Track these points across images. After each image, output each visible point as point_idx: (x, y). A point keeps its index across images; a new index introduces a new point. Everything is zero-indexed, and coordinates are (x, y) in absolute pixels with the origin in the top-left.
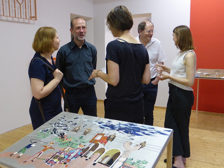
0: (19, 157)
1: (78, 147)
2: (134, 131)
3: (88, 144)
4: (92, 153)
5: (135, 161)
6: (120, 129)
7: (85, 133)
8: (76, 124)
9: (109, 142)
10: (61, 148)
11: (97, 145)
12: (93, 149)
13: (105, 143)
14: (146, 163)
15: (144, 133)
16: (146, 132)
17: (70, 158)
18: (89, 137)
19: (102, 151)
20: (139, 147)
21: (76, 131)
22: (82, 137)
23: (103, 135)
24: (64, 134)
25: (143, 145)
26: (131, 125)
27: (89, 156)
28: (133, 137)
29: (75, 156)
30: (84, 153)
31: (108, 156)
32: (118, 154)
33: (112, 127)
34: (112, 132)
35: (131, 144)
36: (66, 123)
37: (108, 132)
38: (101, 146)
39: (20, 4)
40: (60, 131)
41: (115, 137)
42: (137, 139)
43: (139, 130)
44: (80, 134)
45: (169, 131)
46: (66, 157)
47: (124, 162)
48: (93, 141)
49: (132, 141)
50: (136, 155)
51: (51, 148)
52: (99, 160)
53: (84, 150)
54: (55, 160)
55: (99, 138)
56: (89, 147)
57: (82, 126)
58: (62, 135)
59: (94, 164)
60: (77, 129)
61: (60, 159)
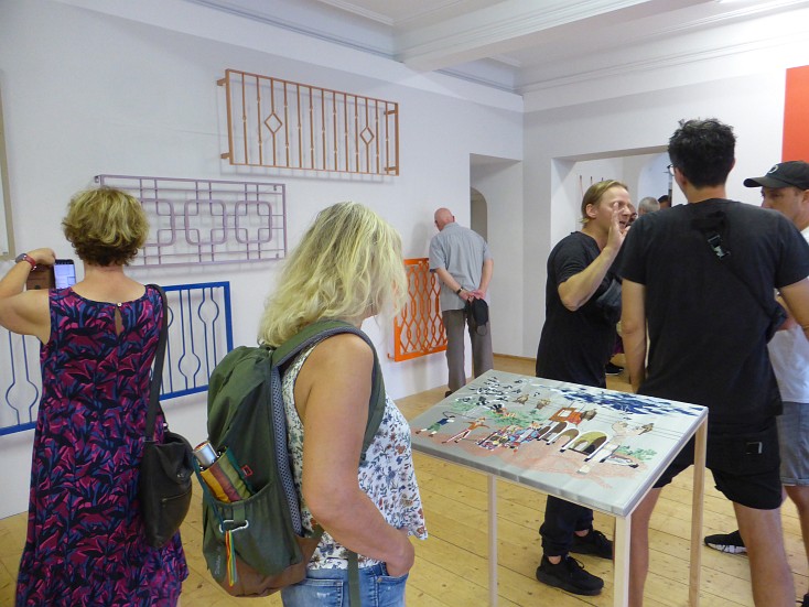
0: (432, 436)
1: (531, 426)
2: (632, 406)
3: (546, 423)
4: (555, 436)
5: (632, 449)
6: (604, 402)
7: (539, 406)
8: (519, 391)
9: (585, 421)
10: (502, 426)
11: (562, 426)
12: (557, 430)
13: (578, 422)
14: (653, 453)
15: (650, 410)
16: (654, 409)
17: (518, 441)
18: (547, 413)
19: (574, 433)
20: (640, 431)
21: (523, 403)
22: (534, 412)
23: (573, 409)
24: (500, 406)
25: (647, 428)
26: (625, 396)
27: (551, 440)
28: (629, 416)
29: (527, 439)
30: (542, 434)
31: (584, 441)
32: (604, 439)
33: (589, 399)
34: (589, 407)
35: (626, 425)
36: (501, 389)
37: (581, 406)
38: (570, 426)
39: (367, 144)
40: (494, 401)
41: (595, 413)
42: (636, 419)
43: (641, 405)
44: (530, 407)
45: (701, 409)
46: (512, 439)
47: (614, 451)
48: (555, 418)
49: (628, 422)
50: (634, 441)
51: (482, 425)
52: (571, 445)
53: (542, 431)
54: (494, 443)
55: (566, 414)
56: (549, 428)
57: (531, 395)
58: (498, 408)
59: (562, 451)
60: (524, 399)
61: (502, 441)
